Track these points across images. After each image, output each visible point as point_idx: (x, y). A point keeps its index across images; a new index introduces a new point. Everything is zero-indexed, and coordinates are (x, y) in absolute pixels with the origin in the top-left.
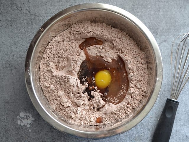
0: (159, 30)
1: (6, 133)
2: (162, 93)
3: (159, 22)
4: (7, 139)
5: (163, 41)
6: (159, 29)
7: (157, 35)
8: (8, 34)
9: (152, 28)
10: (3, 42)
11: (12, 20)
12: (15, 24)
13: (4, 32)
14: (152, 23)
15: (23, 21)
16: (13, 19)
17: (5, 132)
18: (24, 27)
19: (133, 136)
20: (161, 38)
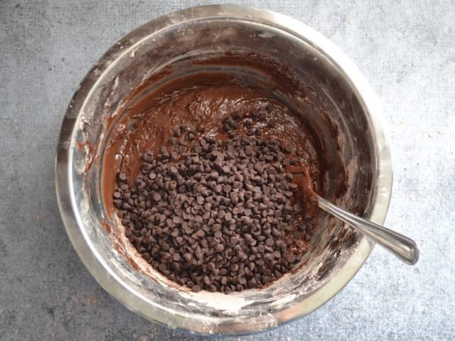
0: (441, 34)
1: (72, 275)
2: (449, 184)
3: (440, 15)
4: (73, 291)
5: (450, 59)
6: (440, 31)
7: (434, 45)
8: (77, 40)
9: (422, 27)
10: (63, 60)
11: (86, 5)
12: (92, 16)
13: (65, 36)
14: (422, 16)
15: (111, 8)
16: (88, 3)
17: (69, 274)
18: (115, 25)
19: (378, 286)
20: (445, 52)
